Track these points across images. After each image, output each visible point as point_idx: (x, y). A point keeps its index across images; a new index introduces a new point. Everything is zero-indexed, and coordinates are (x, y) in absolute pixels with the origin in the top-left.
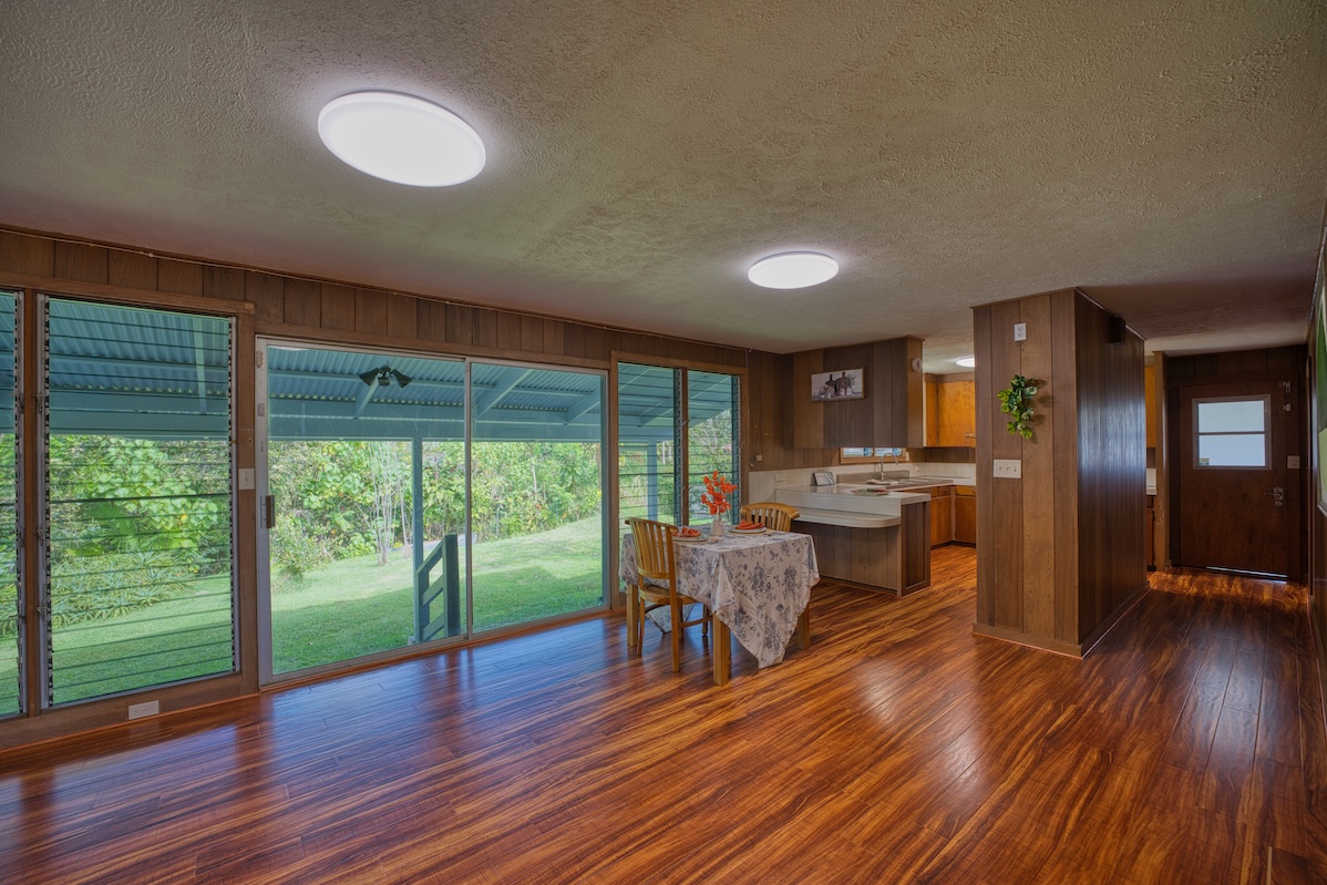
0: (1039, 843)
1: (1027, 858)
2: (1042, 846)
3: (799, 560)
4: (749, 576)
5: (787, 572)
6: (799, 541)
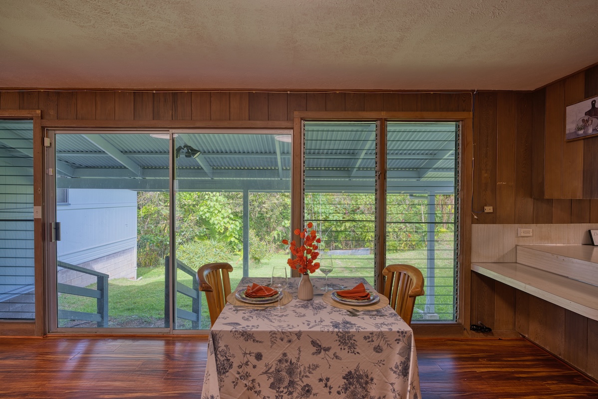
3: (381, 363)
4: (264, 369)
5: (349, 376)
6: (381, 335)
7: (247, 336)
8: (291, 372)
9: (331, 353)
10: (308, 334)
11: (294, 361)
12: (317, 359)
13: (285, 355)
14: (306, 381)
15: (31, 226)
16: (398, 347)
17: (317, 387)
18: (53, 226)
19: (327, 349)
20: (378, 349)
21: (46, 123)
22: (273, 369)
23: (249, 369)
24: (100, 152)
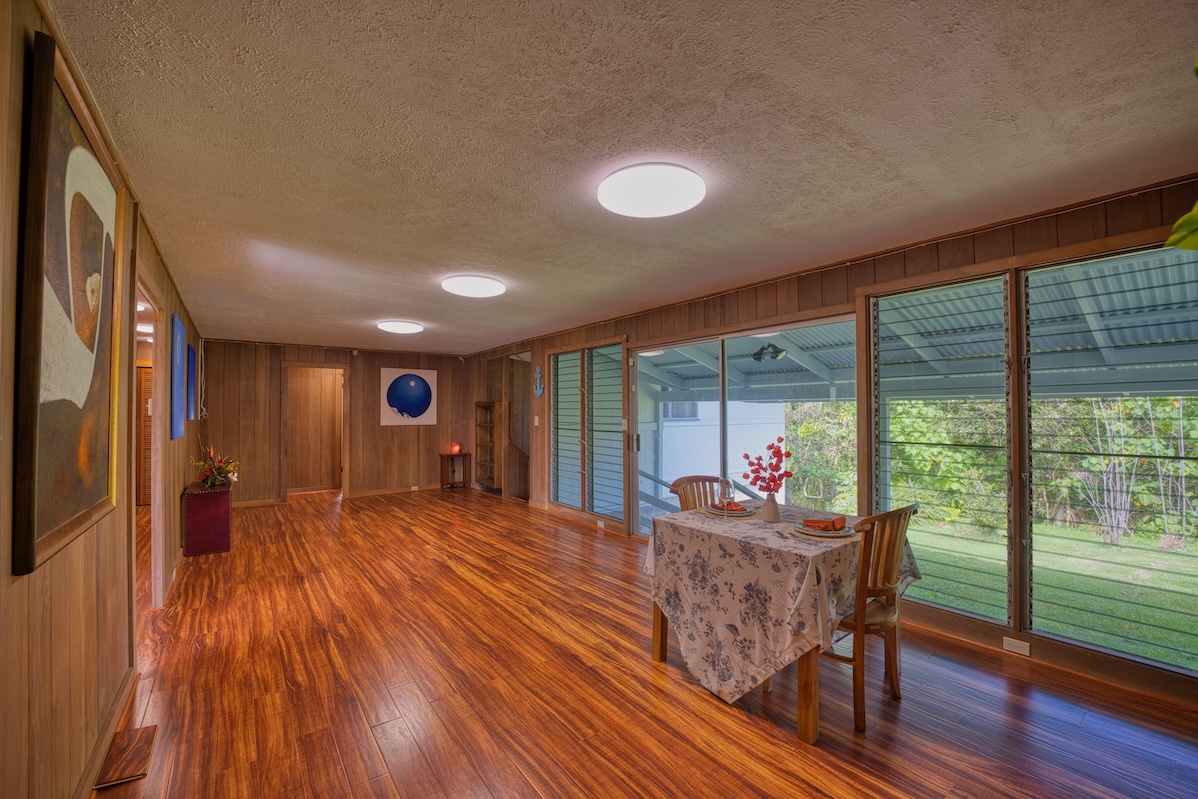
0: (324, 779)
1: (321, 761)
2: (320, 779)
3: (779, 583)
4: (685, 560)
5: (749, 587)
6: (779, 553)
7: (675, 528)
8: (704, 569)
9: (734, 559)
10: (718, 537)
11: (706, 559)
12: (723, 563)
13: (699, 551)
14: (715, 581)
15: (620, 437)
16: (796, 571)
17: (723, 590)
18: (635, 437)
19: (732, 556)
20: (776, 568)
21: (630, 346)
22: (690, 562)
23: (675, 557)
24: (691, 361)
